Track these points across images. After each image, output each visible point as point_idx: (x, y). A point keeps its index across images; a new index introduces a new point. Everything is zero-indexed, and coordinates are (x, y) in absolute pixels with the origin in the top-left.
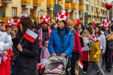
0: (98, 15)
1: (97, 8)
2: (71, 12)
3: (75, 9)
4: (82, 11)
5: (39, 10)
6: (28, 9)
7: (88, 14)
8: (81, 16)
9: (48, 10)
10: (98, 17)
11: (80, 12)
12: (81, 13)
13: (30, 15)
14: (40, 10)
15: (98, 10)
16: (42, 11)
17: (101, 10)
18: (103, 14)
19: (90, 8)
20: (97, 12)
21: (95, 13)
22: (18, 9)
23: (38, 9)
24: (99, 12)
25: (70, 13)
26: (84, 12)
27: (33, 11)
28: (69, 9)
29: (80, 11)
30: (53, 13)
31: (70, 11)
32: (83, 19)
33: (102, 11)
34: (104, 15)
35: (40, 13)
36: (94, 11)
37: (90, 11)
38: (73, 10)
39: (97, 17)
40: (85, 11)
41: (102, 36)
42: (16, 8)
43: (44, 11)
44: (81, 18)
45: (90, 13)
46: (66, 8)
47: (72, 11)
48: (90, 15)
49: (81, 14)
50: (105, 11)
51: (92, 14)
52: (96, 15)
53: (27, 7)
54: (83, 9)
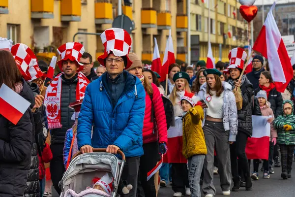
0: (224, 40)
1: (222, 24)
2: (156, 33)
3: (167, 27)
4: (186, 30)
5: (76, 31)
6: (47, 27)
7: (201, 39)
8: (182, 45)
9: (99, 29)
10: (226, 46)
11: (178, 33)
12: (183, 35)
13: (52, 43)
14: (79, 29)
15: (225, 28)
16: (82, 31)
17: (234, 28)
18: (239, 38)
19: (205, 24)
20: (223, 34)
21: (217, 35)
22: (23, 28)
23: (74, 28)
24: (229, 34)
25: (154, 36)
26: (190, 33)
27: (60, 33)
28: (152, 26)
29: (179, 30)
31: (153, 31)
32: (187, 53)
33: (236, 30)
34: (240, 40)
35: (79, 38)
36: (214, 32)
37: (206, 31)
38: (161, 28)
39: (223, 46)
40: (191, 30)
41: (227, 96)
42: (18, 26)
43: (89, 32)
44: (182, 48)
45: (206, 35)
46: (142, 24)
47: (160, 31)
48: (206, 40)
49: (181, 38)
50: (243, 32)
51: (212, 38)
52: (220, 40)
53: (46, 22)
54: (186, 27)
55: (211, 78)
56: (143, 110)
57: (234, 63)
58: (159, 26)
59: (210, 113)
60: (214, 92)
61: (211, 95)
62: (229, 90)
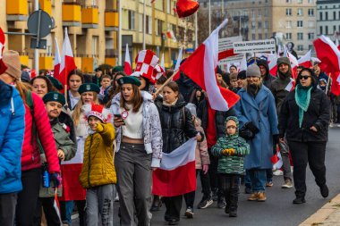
0: (163, 41)
1: (160, 22)
2: (80, 32)
3: (94, 26)
4: (116, 29)
7: (134, 41)
8: (112, 47)
9: (11, 27)
10: (164, 49)
11: (107, 33)
12: (113, 35)
15: (164, 28)
17: (174, 26)
18: (180, 39)
19: (139, 22)
20: (162, 35)
21: (154, 35)
24: (169, 34)
25: (78, 36)
26: (121, 33)
28: (75, 24)
29: (108, 29)
30: (26, 36)
31: (77, 30)
32: (118, 56)
33: (177, 29)
34: (182, 42)
36: (150, 32)
37: (141, 30)
38: (86, 26)
39: (161, 48)
40: (123, 29)
41: (147, 110)
44: (112, 50)
45: (141, 35)
46: (64, 21)
47: (85, 30)
48: (141, 41)
49: (111, 39)
50: (185, 31)
51: (147, 39)
52: (158, 42)
54: (116, 25)
55: (129, 89)
56: (22, 132)
57: (139, 70)
58: (83, 24)
59: (127, 133)
60: (130, 106)
61: (127, 110)
62: (149, 100)
